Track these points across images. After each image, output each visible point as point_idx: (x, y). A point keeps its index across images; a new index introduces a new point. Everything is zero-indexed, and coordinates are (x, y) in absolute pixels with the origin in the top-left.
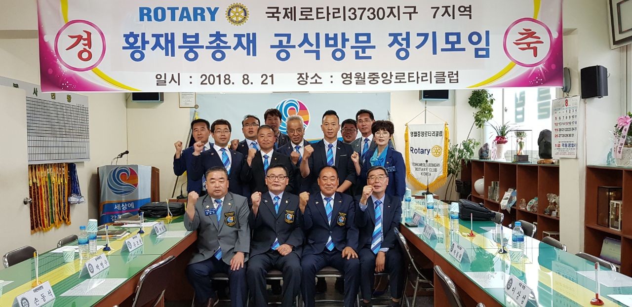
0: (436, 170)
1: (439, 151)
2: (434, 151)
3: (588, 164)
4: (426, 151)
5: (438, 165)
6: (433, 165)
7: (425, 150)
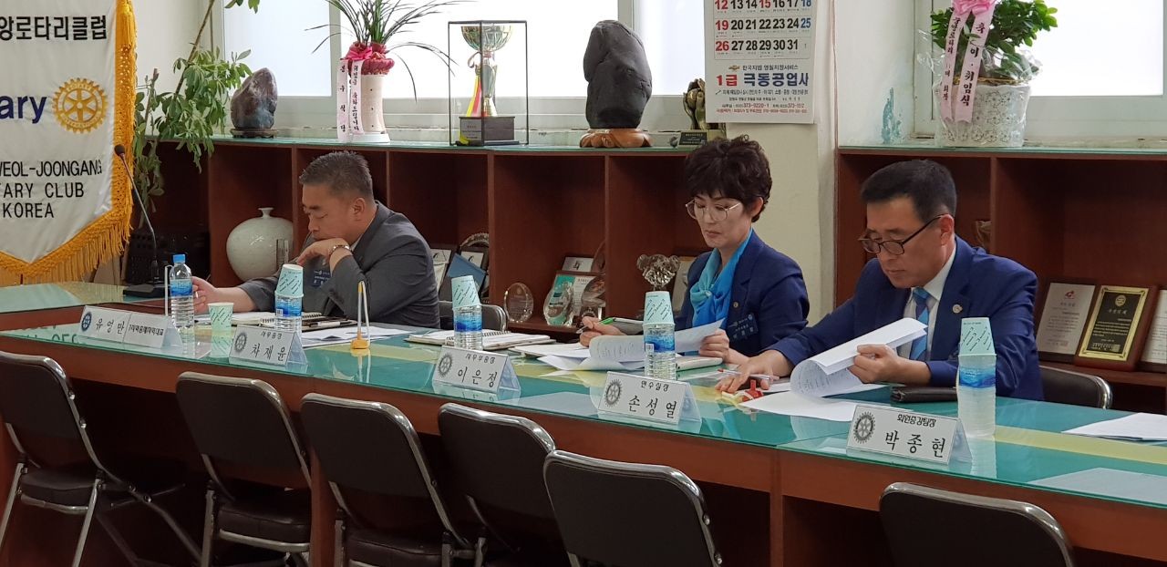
0: (78, 190)
1: (92, 105)
2: (69, 105)
3: (840, 143)
4: (28, 108)
5: (91, 167)
6: (66, 168)
7: (22, 101)
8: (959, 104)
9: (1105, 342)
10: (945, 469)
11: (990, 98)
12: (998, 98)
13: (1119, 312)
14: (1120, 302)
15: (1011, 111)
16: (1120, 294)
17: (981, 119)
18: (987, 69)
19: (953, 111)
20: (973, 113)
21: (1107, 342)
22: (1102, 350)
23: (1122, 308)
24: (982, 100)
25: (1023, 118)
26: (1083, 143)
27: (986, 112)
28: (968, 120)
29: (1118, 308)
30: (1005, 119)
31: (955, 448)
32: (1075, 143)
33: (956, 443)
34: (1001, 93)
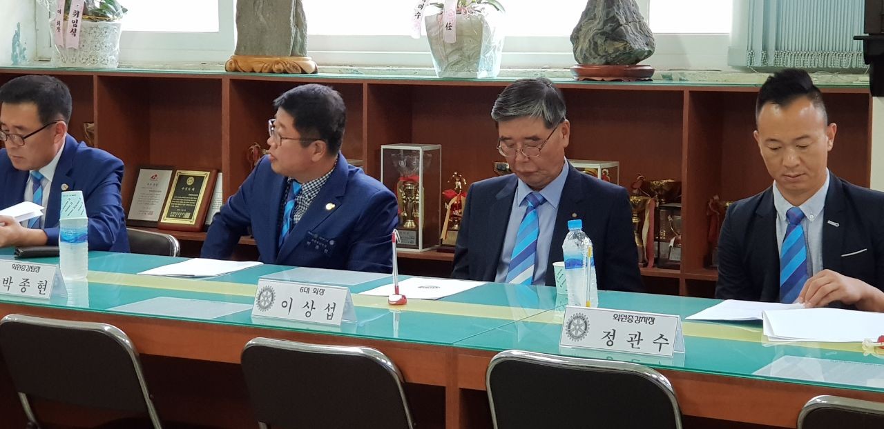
8: (69, 35)
9: (179, 212)
10: (48, 303)
11: (92, 31)
12: (98, 31)
13: (189, 189)
14: (190, 182)
15: (108, 41)
16: (190, 176)
17: (85, 47)
18: (89, 9)
19: (64, 40)
20: (80, 43)
21: (181, 212)
22: (177, 217)
23: (191, 186)
24: (86, 32)
25: (118, 46)
26: (162, 66)
27: (89, 42)
28: (77, 47)
29: (189, 186)
30: (103, 47)
31: (54, 287)
32: (156, 66)
33: (56, 284)
34: (100, 27)
